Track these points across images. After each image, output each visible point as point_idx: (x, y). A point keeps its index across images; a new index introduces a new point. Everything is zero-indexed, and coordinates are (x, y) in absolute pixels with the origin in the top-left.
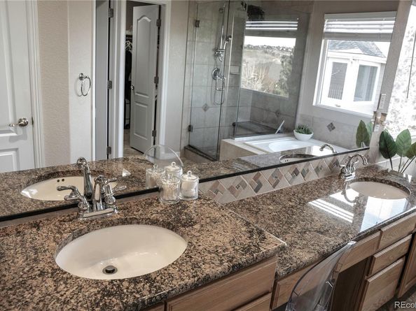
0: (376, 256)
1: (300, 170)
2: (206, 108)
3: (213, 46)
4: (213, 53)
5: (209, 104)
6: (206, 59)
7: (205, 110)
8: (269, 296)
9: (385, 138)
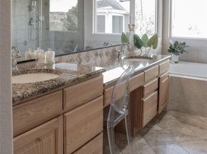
0: (145, 86)
1: (99, 53)
2: (25, 43)
3: (27, 4)
4: (27, 9)
5: (28, 40)
6: (24, 13)
7: (25, 45)
8: (102, 97)
9: (136, 38)
